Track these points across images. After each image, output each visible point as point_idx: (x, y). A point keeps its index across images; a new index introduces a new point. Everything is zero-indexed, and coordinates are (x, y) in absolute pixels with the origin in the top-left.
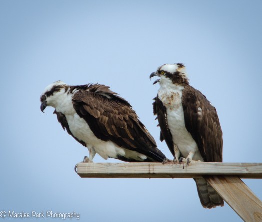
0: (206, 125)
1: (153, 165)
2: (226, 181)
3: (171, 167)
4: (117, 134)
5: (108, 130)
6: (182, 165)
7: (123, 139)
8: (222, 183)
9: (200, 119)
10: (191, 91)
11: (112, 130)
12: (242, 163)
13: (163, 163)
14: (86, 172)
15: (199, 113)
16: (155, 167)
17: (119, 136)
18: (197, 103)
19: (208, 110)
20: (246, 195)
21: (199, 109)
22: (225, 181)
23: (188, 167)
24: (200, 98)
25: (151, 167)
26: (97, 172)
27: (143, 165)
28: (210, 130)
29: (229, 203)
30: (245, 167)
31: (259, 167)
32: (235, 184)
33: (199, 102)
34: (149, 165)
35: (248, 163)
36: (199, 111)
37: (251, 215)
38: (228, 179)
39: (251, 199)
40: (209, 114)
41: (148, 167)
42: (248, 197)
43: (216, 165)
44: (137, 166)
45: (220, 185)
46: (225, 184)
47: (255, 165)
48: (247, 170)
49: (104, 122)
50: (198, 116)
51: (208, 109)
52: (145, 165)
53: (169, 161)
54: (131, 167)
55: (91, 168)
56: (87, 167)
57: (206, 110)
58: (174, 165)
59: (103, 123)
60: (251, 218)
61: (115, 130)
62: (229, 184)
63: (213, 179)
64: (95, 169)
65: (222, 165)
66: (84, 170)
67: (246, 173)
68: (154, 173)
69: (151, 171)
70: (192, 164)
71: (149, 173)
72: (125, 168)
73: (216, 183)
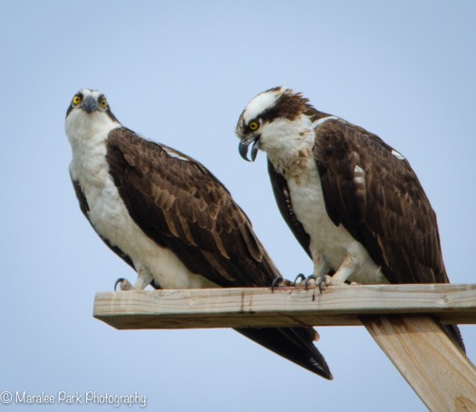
0: (382, 204)
1: (252, 293)
2: (407, 328)
3: (289, 298)
4: (189, 237)
5: (171, 225)
6: (311, 292)
7: (203, 252)
8: (397, 333)
9: (362, 192)
10: (332, 132)
11: (178, 226)
12: (436, 286)
13: (273, 290)
14: (112, 313)
15: (359, 180)
16: (256, 297)
17: (193, 244)
18: (350, 156)
19: (384, 170)
20: (444, 359)
21: (358, 169)
22: (403, 328)
23: (324, 296)
24: (359, 146)
25: (247, 298)
26: (133, 313)
27: (230, 295)
28: (395, 215)
29: (408, 377)
30: (443, 295)
31: (471, 293)
32: (423, 335)
33: (356, 154)
34: (243, 294)
35: (448, 286)
36: (359, 174)
37: (451, 404)
38: (409, 323)
39: (454, 368)
40: (387, 177)
41: (240, 297)
42: (448, 362)
43: (381, 290)
44: (218, 296)
45: (394, 337)
46: (402, 335)
48: (446, 301)
49: (165, 206)
50: (355, 186)
51: (385, 166)
52: (235, 294)
53: (288, 284)
54: (204, 300)
55: (122, 302)
56: (113, 302)
57: (379, 170)
58: (294, 294)
59: (161, 207)
60: (448, 410)
61: (185, 227)
62: (412, 334)
63: (379, 324)
64: (130, 305)
65: (396, 291)
66: (106, 308)
67: (444, 309)
68: (252, 313)
69: (247, 309)
70: (331, 291)
71: (242, 312)
72: (191, 303)
73: (385, 333)
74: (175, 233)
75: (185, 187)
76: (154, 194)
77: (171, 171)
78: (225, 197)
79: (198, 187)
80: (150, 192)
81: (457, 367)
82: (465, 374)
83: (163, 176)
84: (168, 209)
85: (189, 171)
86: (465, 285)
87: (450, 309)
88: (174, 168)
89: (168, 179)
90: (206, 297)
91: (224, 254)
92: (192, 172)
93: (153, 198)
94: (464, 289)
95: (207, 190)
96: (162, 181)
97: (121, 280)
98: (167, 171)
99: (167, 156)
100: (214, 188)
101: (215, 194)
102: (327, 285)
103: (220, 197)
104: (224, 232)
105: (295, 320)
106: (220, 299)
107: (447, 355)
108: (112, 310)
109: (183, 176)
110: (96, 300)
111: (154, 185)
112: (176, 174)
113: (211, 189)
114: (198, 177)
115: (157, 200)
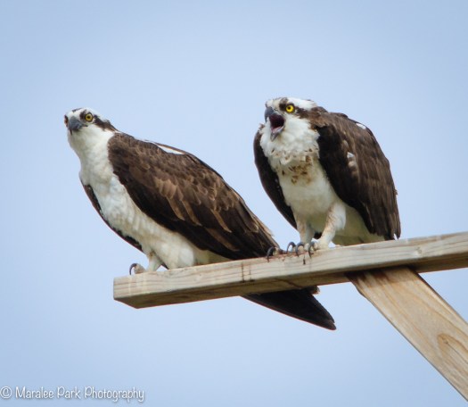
1: (250, 264)
2: (388, 280)
3: (283, 264)
4: (193, 218)
5: (176, 210)
6: (301, 257)
8: (381, 284)
12: (410, 240)
13: (268, 259)
14: (130, 295)
15: (352, 164)
16: (254, 267)
20: (424, 302)
21: (350, 155)
22: (385, 280)
23: (314, 259)
25: (246, 269)
26: (148, 292)
27: (231, 267)
29: (394, 322)
30: (416, 247)
31: (441, 242)
32: (404, 284)
33: (345, 142)
34: (242, 266)
35: (421, 239)
36: (351, 159)
37: (434, 341)
38: (389, 274)
39: (433, 310)
41: (240, 268)
42: (428, 306)
43: (363, 248)
44: (221, 269)
45: (378, 289)
46: (385, 286)
47: (434, 239)
48: (420, 252)
49: (169, 195)
52: (236, 266)
53: (281, 252)
54: (209, 274)
55: (137, 284)
56: (130, 285)
58: (287, 260)
59: (165, 196)
60: (432, 346)
61: (189, 210)
62: (393, 284)
63: (364, 279)
64: (144, 286)
65: (375, 248)
66: (125, 290)
67: (419, 259)
68: (252, 281)
69: (247, 278)
70: (319, 254)
71: (243, 281)
72: (198, 278)
73: (370, 285)
74: (180, 216)
75: (183, 176)
76: (157, 186)
77: (169, 164)
78: (218, 180)
79: (194, 175)
80: (154, 185)
81: (437, 309)
82: (443, 314)
83: (162, 169)
84: (172, 197)
85: (184, 163)
86: (435, 237)
87: (424, 259)
88: (171, 161)
89: (167, 171)
90: (210, 271)
91: (226, 229)
92: (187, 163)
93: (158, 189)
94: (435, 240)
95: (202, 176)
96: (163, 173)
97: (135, 265)
98: (165, 165)
99: (163, 152)
100: (208, 174)
101: (210, 179)
102: (315, 250)
103: (214, 181)
104: (223, 210)
105: (290, 283)
106: (223, 272)
107: (426, 299)
108: (130, 291)
109: (180, 167)
110: (114, 285)
111: (156, 178)
112: (173, 166)
113: (206, 175)
114: (192, 166)
115: (161, 190)
